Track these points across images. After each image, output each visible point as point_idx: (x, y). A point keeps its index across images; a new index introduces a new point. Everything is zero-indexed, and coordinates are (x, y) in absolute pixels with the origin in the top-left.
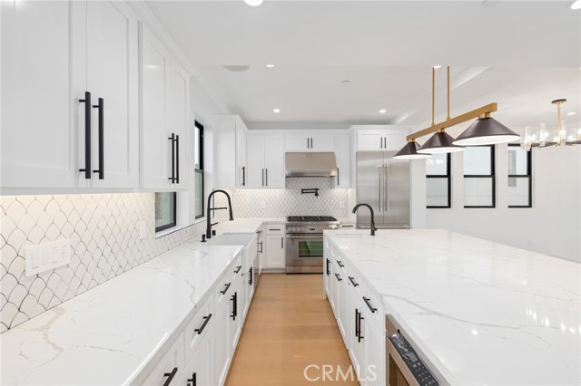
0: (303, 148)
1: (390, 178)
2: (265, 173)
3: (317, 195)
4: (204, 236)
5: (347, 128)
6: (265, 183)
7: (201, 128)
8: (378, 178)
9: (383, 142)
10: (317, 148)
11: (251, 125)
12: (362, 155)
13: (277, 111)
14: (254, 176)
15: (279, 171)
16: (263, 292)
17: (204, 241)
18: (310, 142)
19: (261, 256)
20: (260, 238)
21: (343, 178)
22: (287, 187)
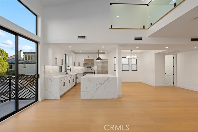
0: (87, 58)
1: (104, 64)
2: (79, 63)
3: (90, 68)
4: (66, 74)
5: (96, 54)
6: (79, 65)
7: (66, 55)
11: (76, 53)
13: (81, 51)
14: (77, 64)
18: (88, 57)
19: (77, 79)
20: (77, 76)
21: (95, 64)
22: (84, 66)
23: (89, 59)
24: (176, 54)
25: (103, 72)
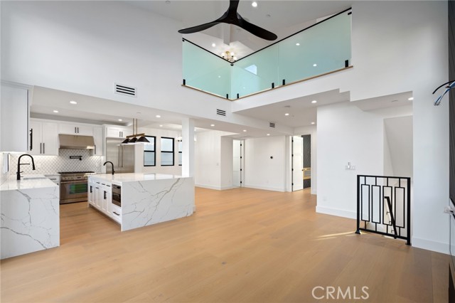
0: (72, 133)
1: (124, 151)
2: (43, 146)
3: (81, 159)
6: (43, 152)
8: (118, 151)
9: (121, 134)
10: (81, 133)
12: (109, 139)
15: (54, 145)
18: (77, 130)
21: (99, 151)
22: (59, 154)
24: (244, 140)
25: (123, 169)
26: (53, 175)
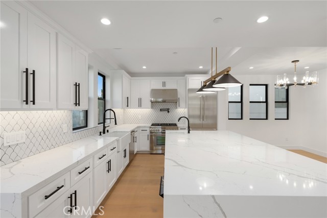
0: (160, 87)
1: (206, 103)
2: (140, 100)
3: (168, 112)
4: (100, 133)
5: (184, 76)
6: (140, 105)
7: (104, 77)
8: (199, 103)
10: (168, 87)
11: (132, 74)
12: (191, 90)
13: (144, 67)
14: (134, 101)
15: (147, 99)
16: (135, 163)
17: (100, 135)
18: (164, 84)
19: (136, 144)
20: (136, 134)
21: (182, 103)
22: (152, 107)
23: (165, 90)
25: (205, 123)
26: (145, 127)
